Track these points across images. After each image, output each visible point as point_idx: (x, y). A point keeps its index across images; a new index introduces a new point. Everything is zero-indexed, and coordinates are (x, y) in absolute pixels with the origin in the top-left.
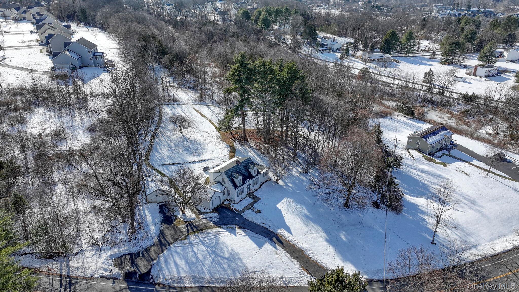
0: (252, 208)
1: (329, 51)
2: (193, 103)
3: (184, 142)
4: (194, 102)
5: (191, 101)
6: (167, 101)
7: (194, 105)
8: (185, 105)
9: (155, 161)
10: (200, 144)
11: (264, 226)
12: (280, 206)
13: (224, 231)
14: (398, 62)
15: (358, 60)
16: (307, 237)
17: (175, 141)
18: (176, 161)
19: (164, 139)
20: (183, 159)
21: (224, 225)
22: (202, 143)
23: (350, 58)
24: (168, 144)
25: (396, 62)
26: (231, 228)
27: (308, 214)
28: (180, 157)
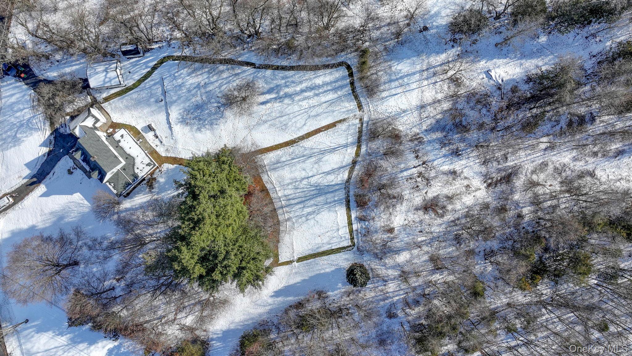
0: (76, 167)
10: (212, 124)
11: (51, 174)
12: (77, 197)
13: (46, 137)
20: (173, 103)
21: (55, 138)
22: (215, 126)
26: (50, 143)
27: (66, 220)
28: (179, 98)
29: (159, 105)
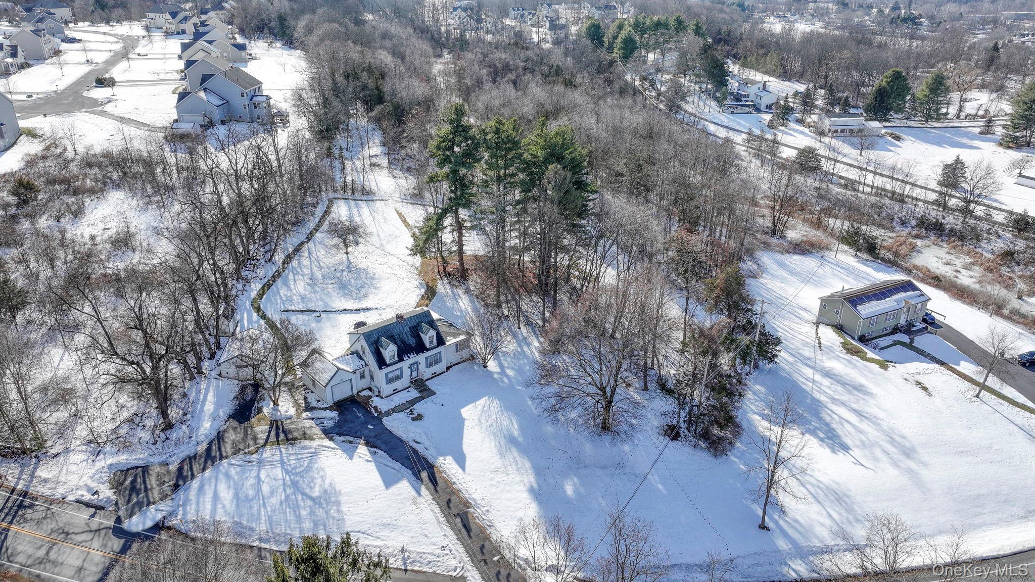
0: (408, 410)
1: (747, 109)
2: (399, 200)
3: (343, 271)
4: (403, 197)
5: (398, 195)
6: (349, 192)
7: (400, 204)
8: (382, 202)
9: (272, 303)
10: (372, 278)
11: (416, 446)
12: (466, 412)
13: (335, 446)
14: (898, 138)
15: (807, 130)
16: (492, 480)
17: (328, 268)
18: (311, 306)
19: (309, 263)
20: (326, 304)
21: (340, 435)
22: (377, 276)
23: (792, 125)
24: (312, 273)
25: (893, 138)
26: (351, 442)
27: (516, 433)
28: (322, 300)
29: (324, 320)
